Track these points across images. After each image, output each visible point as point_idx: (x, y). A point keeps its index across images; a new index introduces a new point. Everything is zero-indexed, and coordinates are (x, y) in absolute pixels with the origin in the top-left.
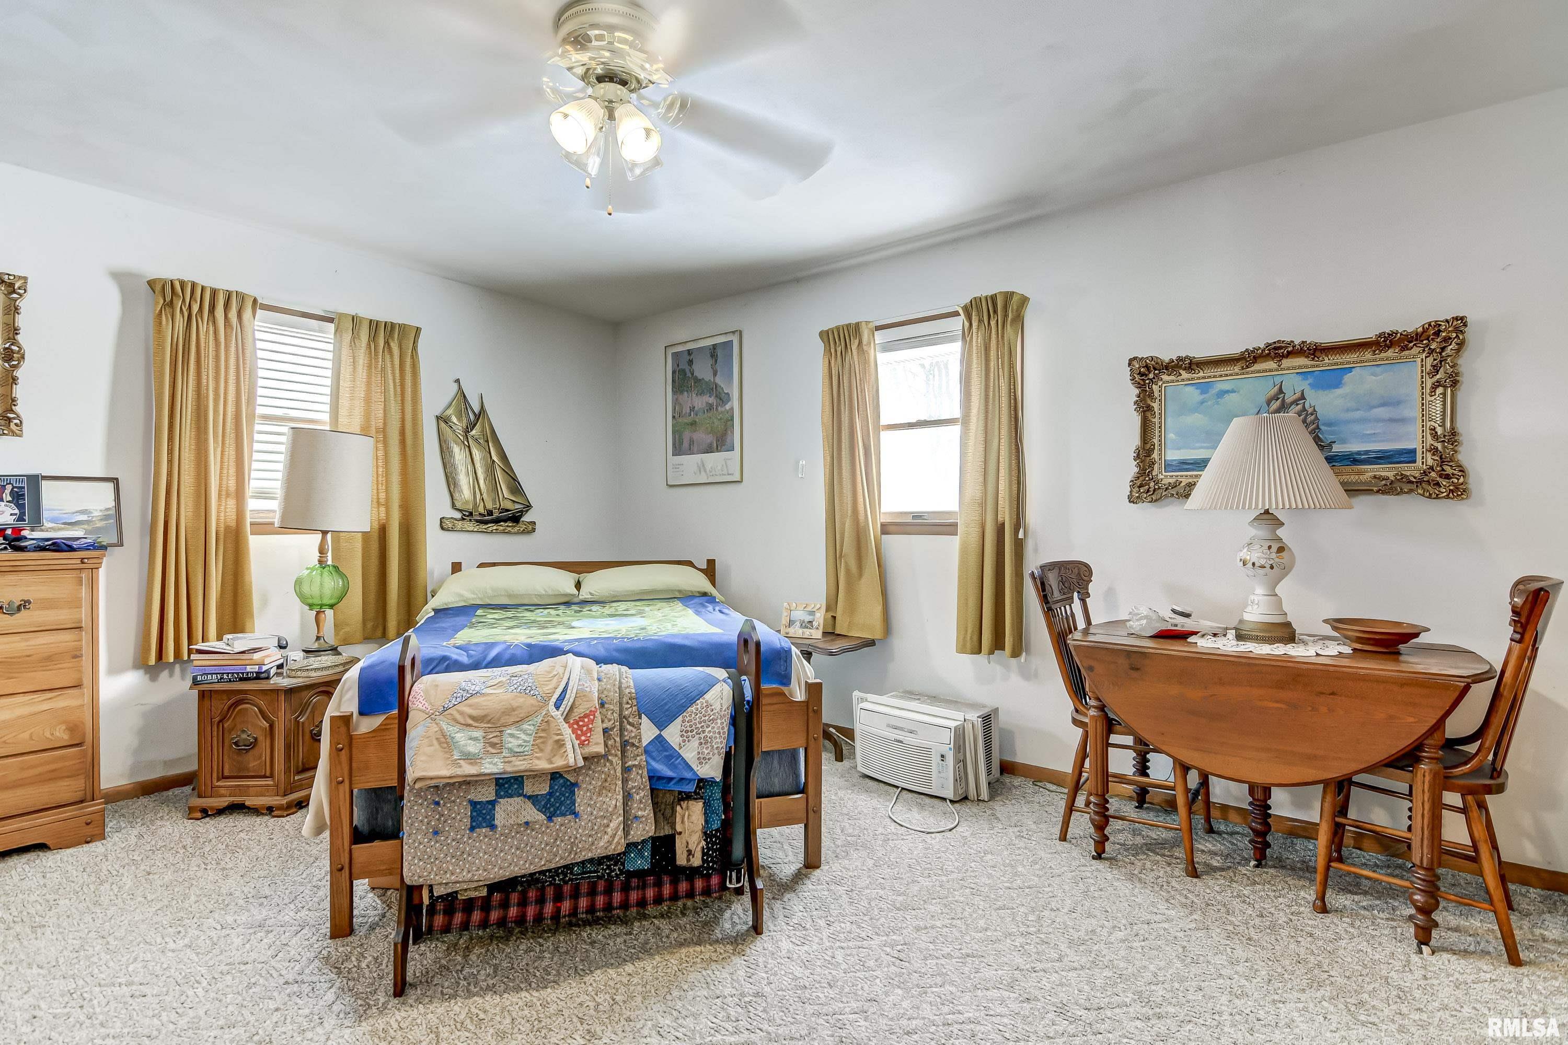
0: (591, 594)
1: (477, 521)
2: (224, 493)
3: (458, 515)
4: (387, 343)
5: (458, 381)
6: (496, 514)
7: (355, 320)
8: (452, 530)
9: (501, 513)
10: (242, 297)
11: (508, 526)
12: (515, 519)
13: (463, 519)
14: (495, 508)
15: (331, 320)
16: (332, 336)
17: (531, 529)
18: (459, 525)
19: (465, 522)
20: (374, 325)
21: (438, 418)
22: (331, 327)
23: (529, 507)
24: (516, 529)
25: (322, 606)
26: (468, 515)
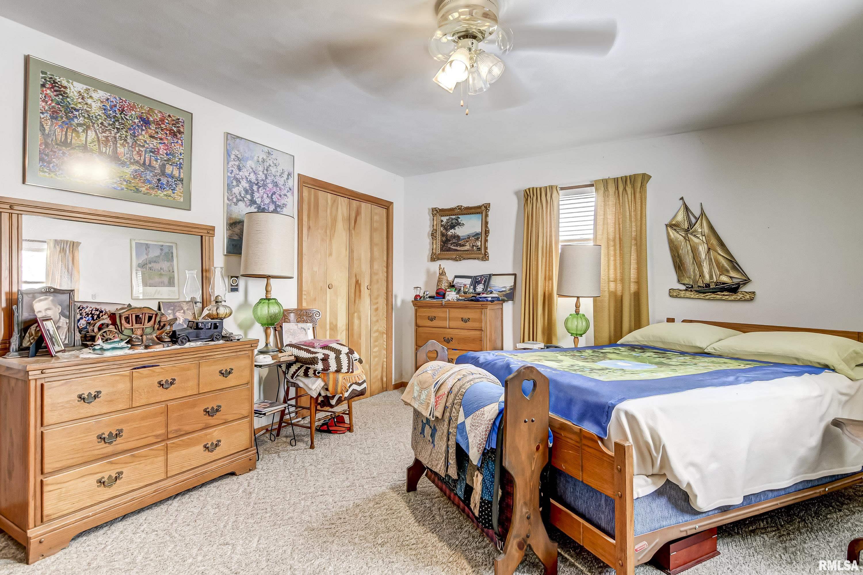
0: (715, 349)
1: (696, 291)
2: (547, 278)
3: (684, 288)
4: (625, 189)
5: (682, 199)
6: (712, 286)
7: (605, 182)
8: (676, 297)
9: (717, 285)
10: (551, 187)
11: (724, 295)
12: (734, 289)
13: (687, 290)
14: (712, 282)
15: (592, 185)
16: (594, 193)
17: (751, 297)
18: (682, 294)
19: (687, 292)
20: (616, 180)
21: (667, 225)
22: (593, 188)
23: (747, 281)
24: (732, 298)
25: (577, 334)
26: (689, 288)
